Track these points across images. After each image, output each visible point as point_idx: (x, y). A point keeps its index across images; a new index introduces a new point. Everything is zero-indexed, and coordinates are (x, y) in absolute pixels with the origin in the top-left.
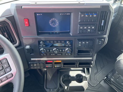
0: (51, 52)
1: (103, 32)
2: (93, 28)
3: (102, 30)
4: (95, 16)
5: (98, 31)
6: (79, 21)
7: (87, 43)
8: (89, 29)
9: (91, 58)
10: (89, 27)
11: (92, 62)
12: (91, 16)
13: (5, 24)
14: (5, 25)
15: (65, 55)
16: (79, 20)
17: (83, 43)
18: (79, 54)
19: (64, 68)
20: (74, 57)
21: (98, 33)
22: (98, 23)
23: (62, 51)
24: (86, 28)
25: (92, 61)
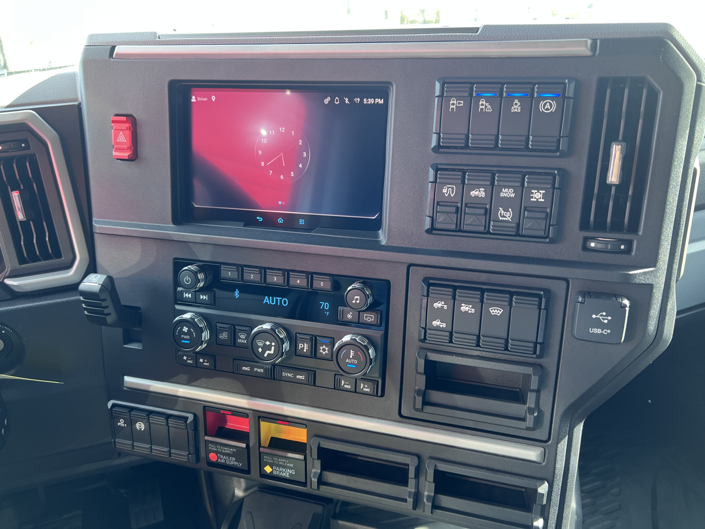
0: (242, 346)
1: (629, 244)
2: (538, 196)
3: (617, 226)
4: (548, 106)
5: (584, 225)
6: (434, 143)
7: (496, 311)
8: (506, 203)
9: (531, 454)
10: (507, 193)
11: (543, 489)
12: (516, 108)
13: (26, 141)
14: (28, 147)
15: (337, 387)
16: (434, 138)
17: (464, 308)
18: (437, 396)
19: (325, 491)
20: (403, 418)
21: (585, 248)
22: (578, 167)
23: (314, 352)
24: (479, 193)
25: (542, 480)
